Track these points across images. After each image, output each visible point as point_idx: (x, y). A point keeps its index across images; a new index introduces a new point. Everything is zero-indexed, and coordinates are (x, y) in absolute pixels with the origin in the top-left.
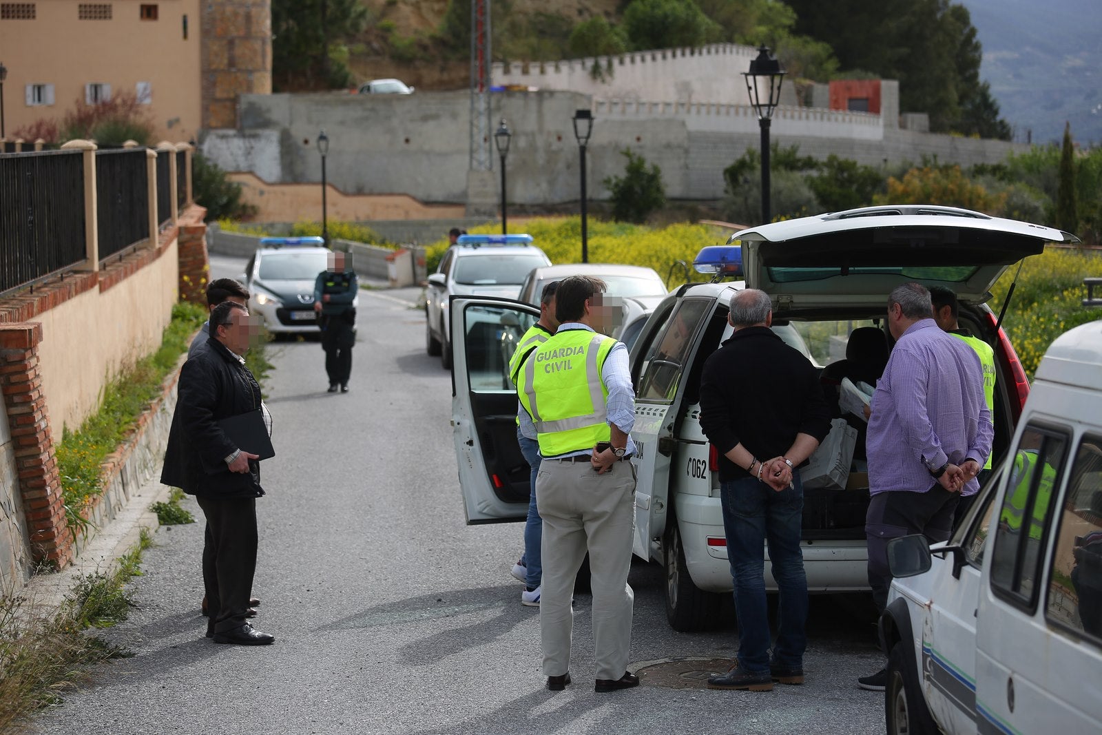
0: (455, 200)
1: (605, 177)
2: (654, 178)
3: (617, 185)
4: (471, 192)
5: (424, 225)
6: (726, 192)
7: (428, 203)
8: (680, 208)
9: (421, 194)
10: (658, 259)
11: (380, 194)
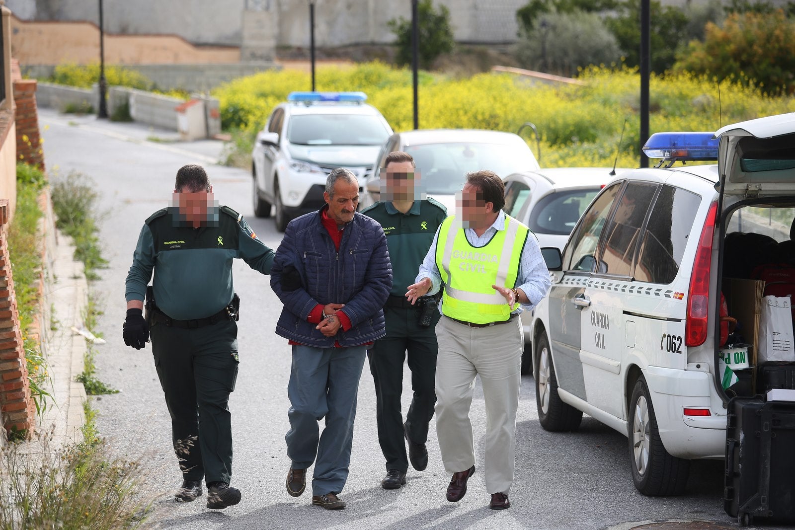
0: (228, 42)
1: (389, 18)
2: (441, 20)
3: (402, 28)
4: (246, 34)
5: (197, 70)
6: (519, 35)
7: (199, 45)
8: (469, 52)
9: (190, 35)
10: (466, 112)
11: (147, 35)
